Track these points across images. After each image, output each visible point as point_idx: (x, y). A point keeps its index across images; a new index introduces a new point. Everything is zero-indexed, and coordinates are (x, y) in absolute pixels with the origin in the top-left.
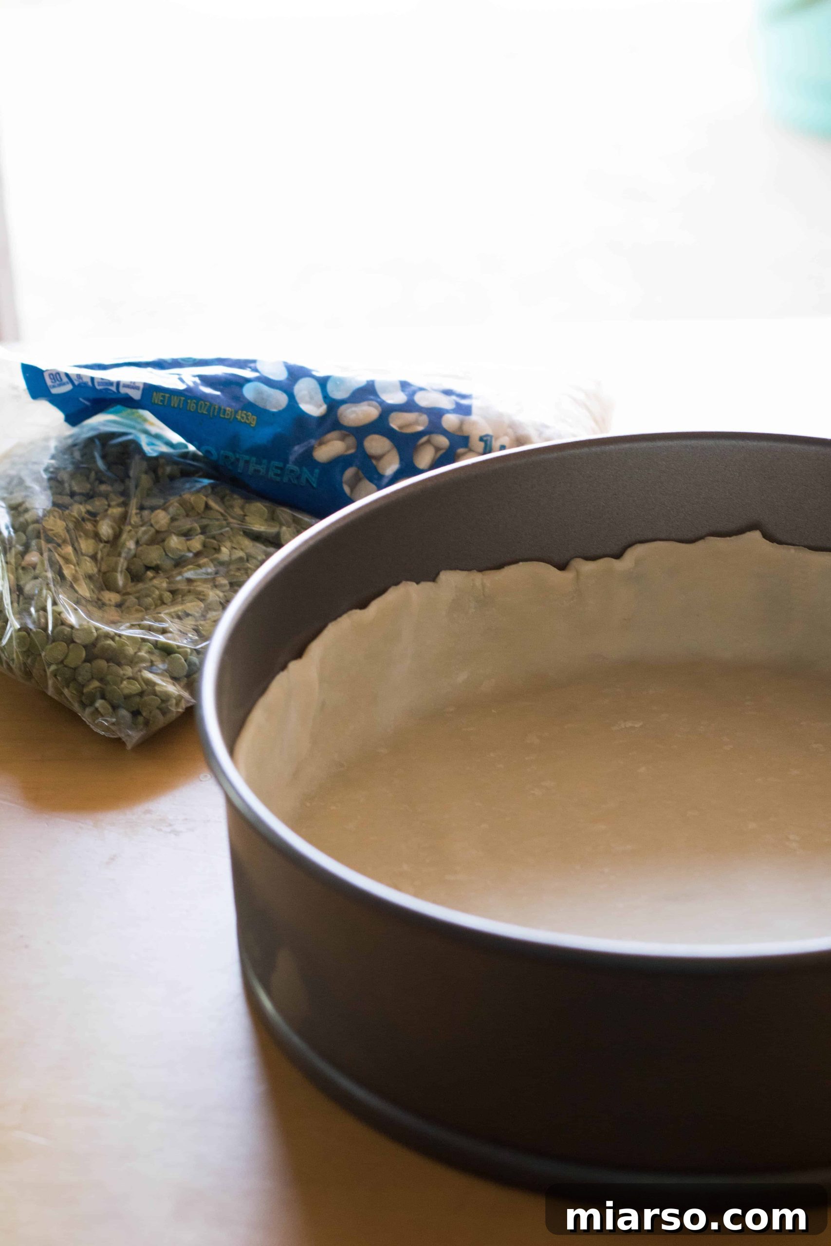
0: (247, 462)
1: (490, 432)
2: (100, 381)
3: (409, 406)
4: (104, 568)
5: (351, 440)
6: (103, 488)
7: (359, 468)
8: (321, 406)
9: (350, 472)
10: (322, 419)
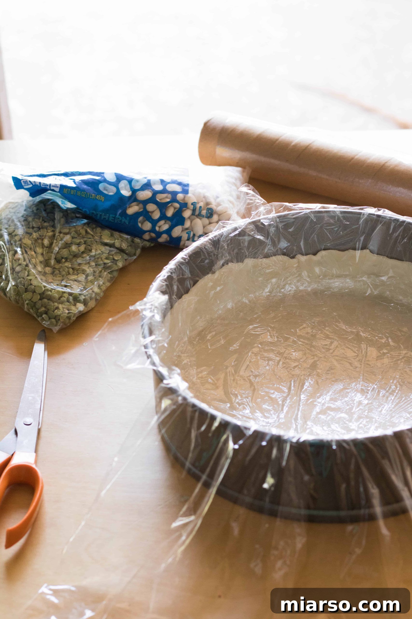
0: (101, 215)
1: (196, 201)
2: (43, 184)
3: (164, 191)
4: (47, 258)
5: (141, 205)
6: (46, 224)
7: (144, 216)
8: (129, 192)
9: (141, 218)
10: (130, 197)
